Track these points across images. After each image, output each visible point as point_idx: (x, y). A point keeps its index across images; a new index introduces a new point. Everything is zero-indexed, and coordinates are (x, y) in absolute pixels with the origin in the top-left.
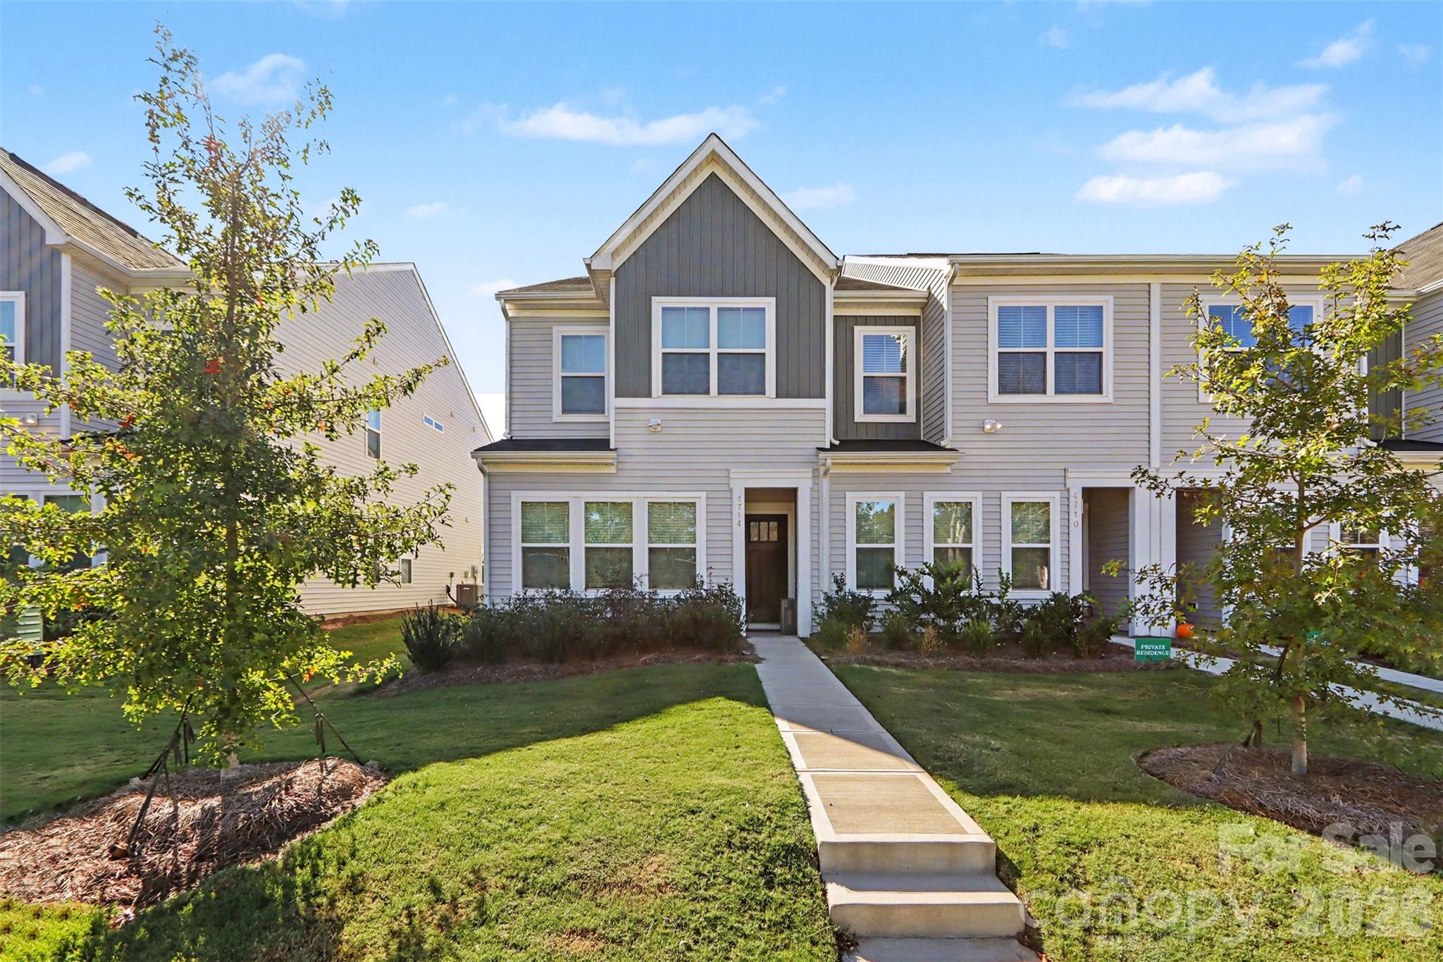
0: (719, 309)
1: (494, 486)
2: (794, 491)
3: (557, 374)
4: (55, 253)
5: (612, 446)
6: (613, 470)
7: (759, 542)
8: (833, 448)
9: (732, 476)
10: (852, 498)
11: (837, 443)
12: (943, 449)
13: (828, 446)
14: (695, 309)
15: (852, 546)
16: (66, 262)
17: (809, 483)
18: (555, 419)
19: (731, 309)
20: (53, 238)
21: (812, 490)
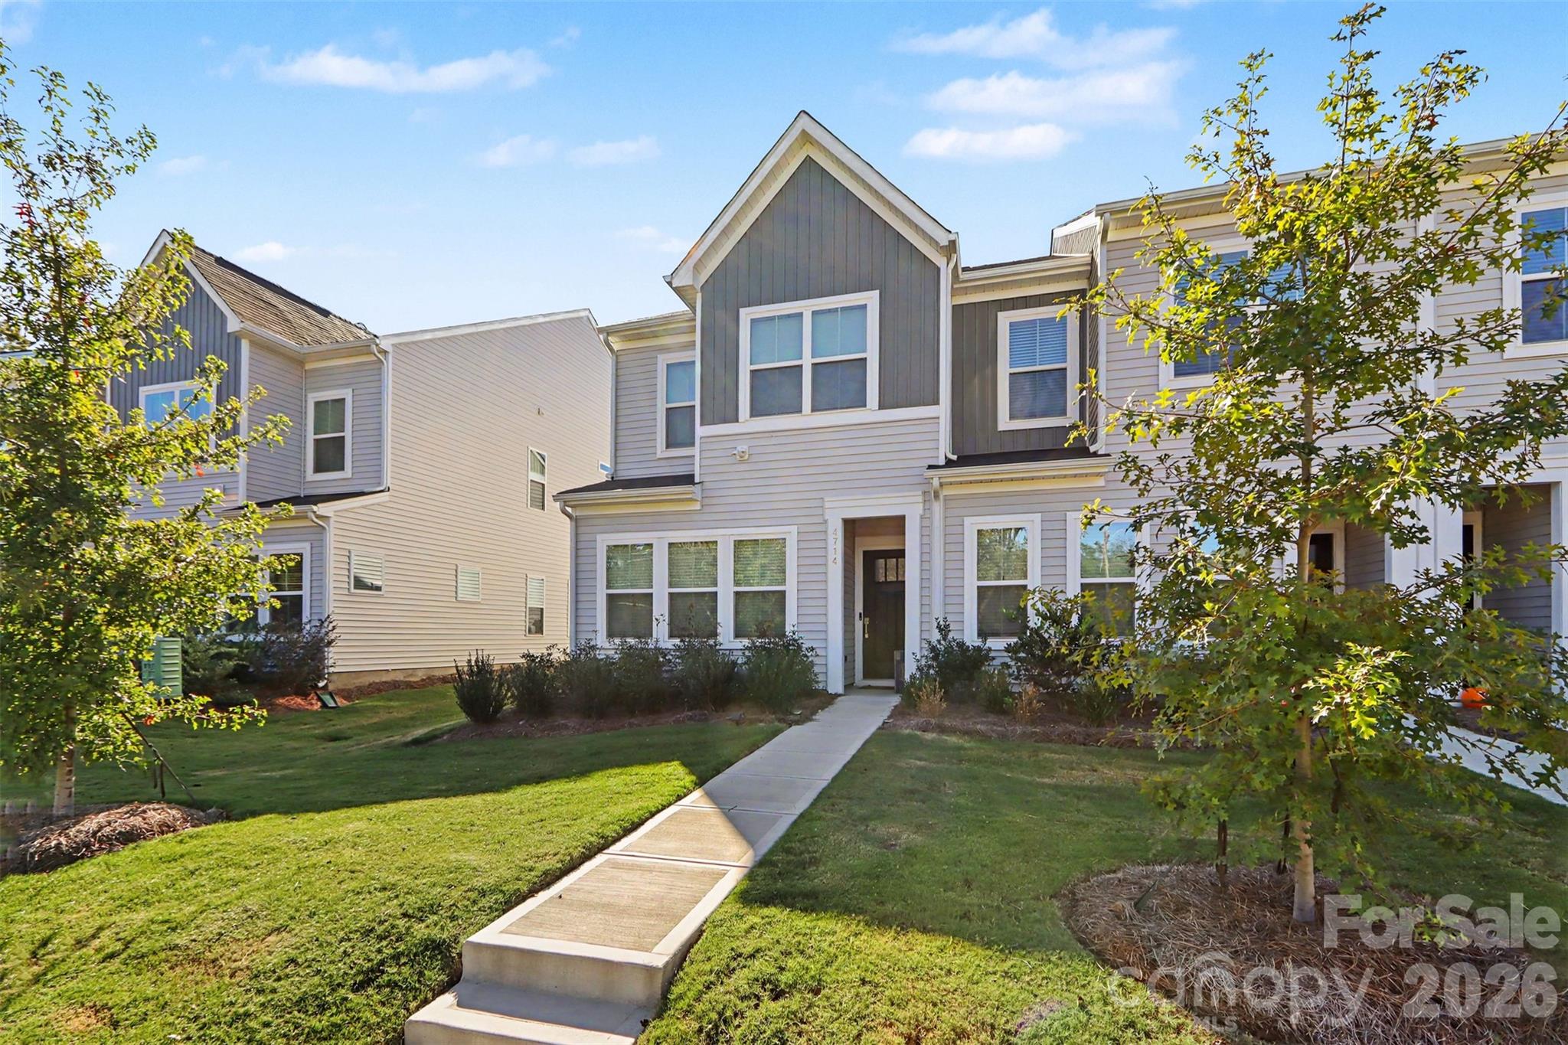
0: (814, 313)
1: (581, 530)
2: (900, 520)
3: (662, 407)
4: (236, 338)
5: (697, 480)
6: (697, 506)
7: (886, 582)
8: (949, 463)
9: (827, 505)
10: (972, 525)
11: (954, 457)
12: (1095, 454)
13: (942, 462)
14: (789, 316)
15: (971, 583)
16: (245, 345)
17: (919, 509)
18: (659, 455)
19: (830, 311)
20: (233, 325)
21: (922, 518)
